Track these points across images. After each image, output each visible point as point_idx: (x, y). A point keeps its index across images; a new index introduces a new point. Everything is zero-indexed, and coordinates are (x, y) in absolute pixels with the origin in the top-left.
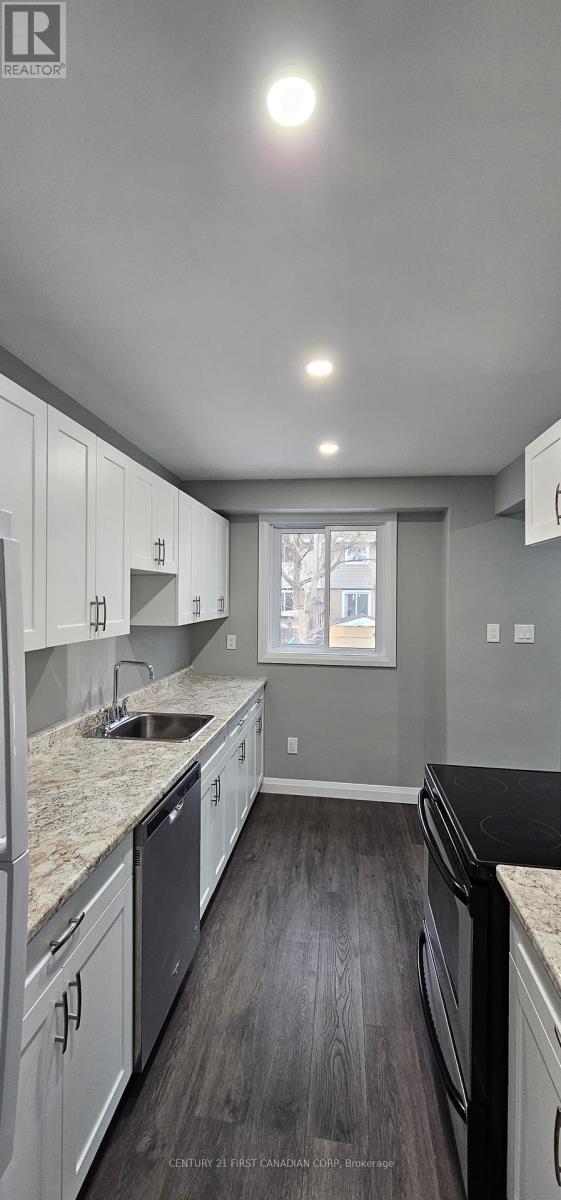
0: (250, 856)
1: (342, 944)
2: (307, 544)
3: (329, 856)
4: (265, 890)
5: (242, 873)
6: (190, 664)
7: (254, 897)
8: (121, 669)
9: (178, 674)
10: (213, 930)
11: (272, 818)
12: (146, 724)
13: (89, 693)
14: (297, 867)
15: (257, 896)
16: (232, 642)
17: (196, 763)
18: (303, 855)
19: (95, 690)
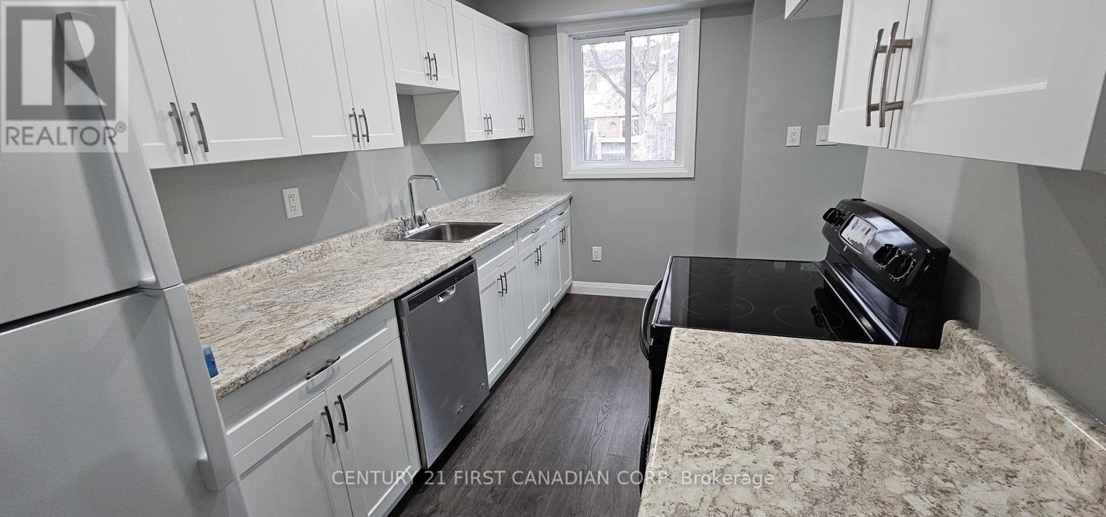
0: (550, 339)
1: (607, 402)
2: (654, 66)
3: (616, 341)
4: (555, 364)
5: (539, 352)
6: (503, 183)
7: (545, 368)
8: (413, 182)
9: (489, 191)
10: (507, 389)
11: (576, 312)
12: (445, 232)
13: (390, 205)
14: (586, 348)
15: (548, 367)
16: (538, 160)
17: (469, 258)
18: (594, 339)
19: (396, 202)
